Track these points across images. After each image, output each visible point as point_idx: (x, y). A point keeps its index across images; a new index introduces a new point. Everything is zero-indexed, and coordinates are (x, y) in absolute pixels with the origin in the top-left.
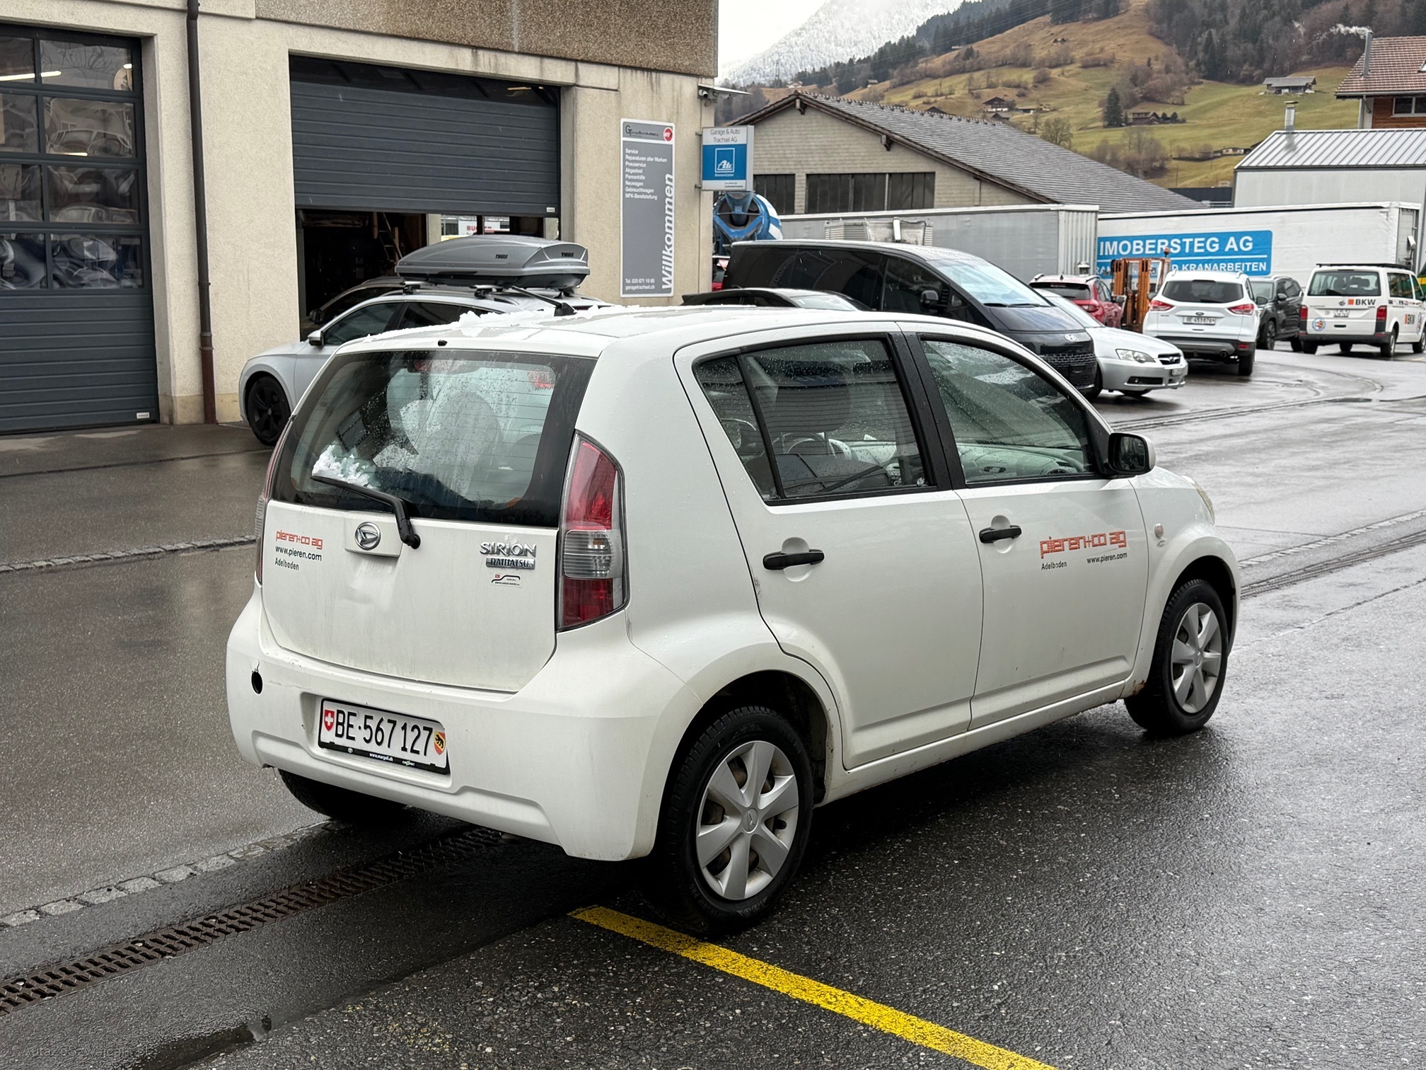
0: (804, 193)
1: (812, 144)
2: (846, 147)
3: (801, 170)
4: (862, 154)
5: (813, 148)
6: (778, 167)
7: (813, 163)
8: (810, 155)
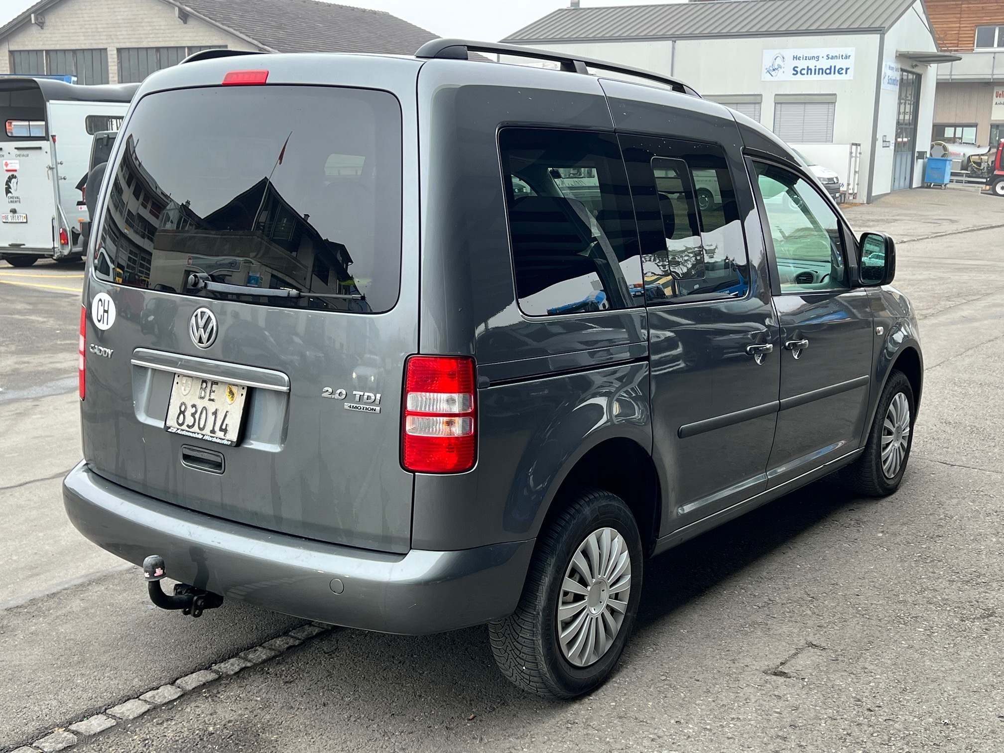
0: (116, 67)
1: (119, 17)
2: (149, 20)
3: (112, 45)
4: (163, 27)
5: (120, 21)
6: (92, 41)
7: (122, 37)
8: (118, 29)
